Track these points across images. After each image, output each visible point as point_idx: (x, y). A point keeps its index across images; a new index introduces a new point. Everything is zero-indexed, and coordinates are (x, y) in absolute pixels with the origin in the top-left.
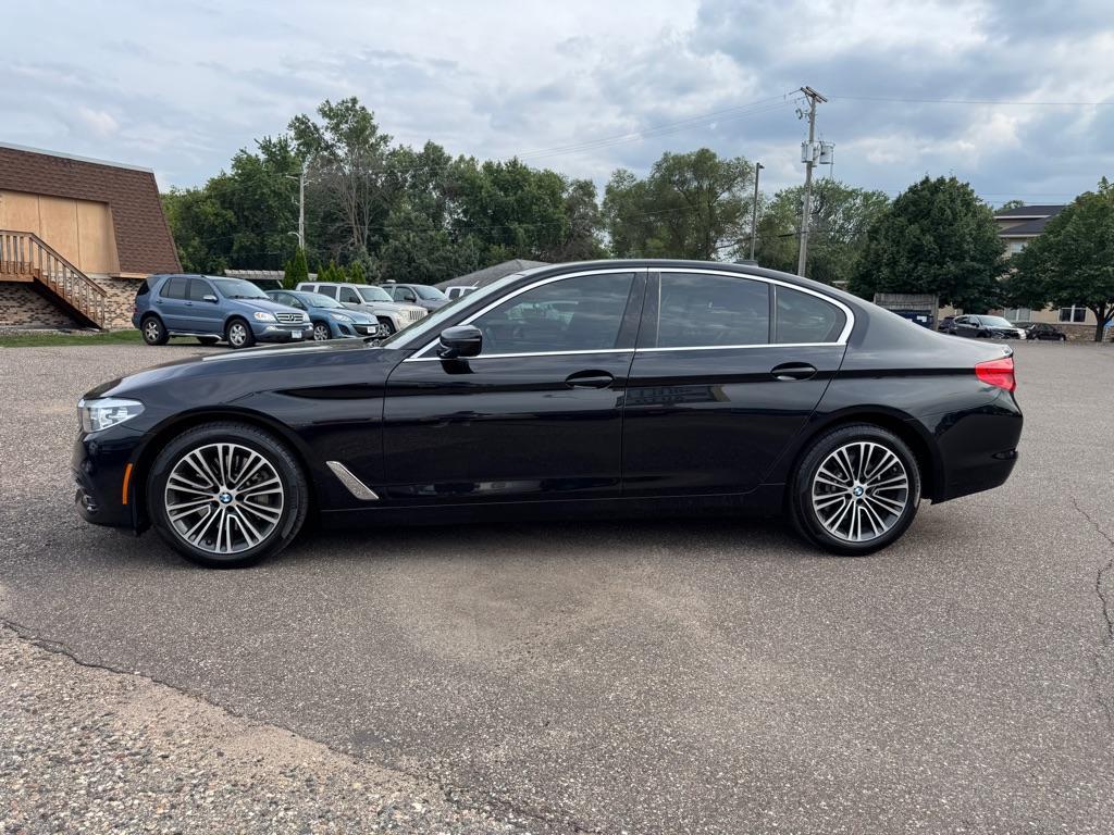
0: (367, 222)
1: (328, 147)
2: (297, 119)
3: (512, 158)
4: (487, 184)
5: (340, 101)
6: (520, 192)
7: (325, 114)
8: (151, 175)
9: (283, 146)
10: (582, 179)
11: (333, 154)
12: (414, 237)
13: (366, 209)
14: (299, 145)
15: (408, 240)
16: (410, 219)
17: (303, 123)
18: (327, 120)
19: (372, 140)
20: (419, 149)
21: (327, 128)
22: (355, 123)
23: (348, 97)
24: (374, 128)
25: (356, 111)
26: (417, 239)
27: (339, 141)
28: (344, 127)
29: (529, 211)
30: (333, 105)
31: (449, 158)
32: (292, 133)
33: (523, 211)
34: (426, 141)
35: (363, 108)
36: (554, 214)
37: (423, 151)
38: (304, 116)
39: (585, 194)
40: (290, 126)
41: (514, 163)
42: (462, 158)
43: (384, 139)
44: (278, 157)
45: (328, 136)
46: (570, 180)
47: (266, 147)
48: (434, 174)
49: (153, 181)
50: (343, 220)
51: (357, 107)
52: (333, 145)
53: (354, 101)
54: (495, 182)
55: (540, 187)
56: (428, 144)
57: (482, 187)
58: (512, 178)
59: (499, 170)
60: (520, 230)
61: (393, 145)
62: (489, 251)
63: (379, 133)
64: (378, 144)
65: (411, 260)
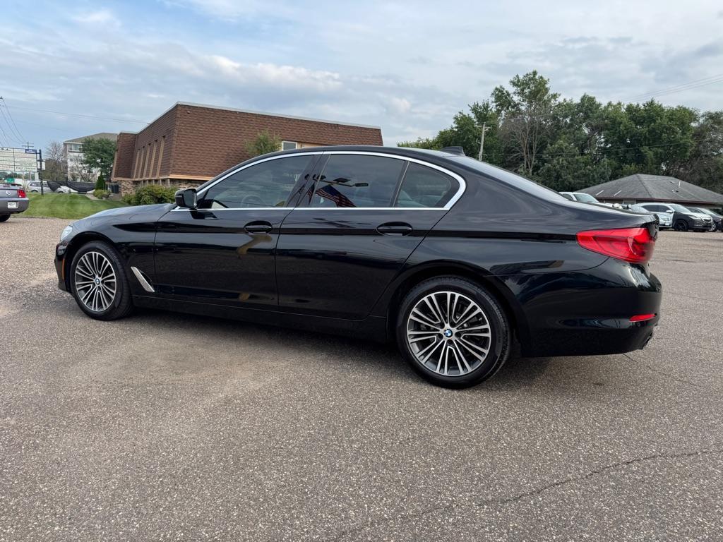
0: (534, 152)
1: (516, 105)
2: (497, 89)
3: (649, 100)
4: (625, 120)
5: (525, 75)
6: (653, 124)
7: (514, 84)
8: (379, 130)
9: (486, 107)
10: (713, 111)
11: (519, 110)
12: (562, 160)
13: (535, 145)
14: (497, 106)
15: (558, 163)
16: (562, 149)
17: (500, 91)
18: (515, 88)
19: (546, 98)
20: (577, 100)
21: (515, 93)
22: (534, 88)
23: (530, 71)
24: (547, 90)
25: (536, 80)
26: (564, 162)
27: (523, 101)
28: (527, 91)
29: (660, 138)
30: (521, 77)
31: (600, 105)
32: (493, 99)
33: (654, 138)
34: (583, 95)
35: (541, 77)
36: (681, 139)
37: (579, 102)
38: (501, 87)
39: (714, 123)
40: (492, 94)
41: (651, 103)
42: (610, 104)
43: (555, 96)
44: (482, 114)
45: (516, 99)
46: (701, 113)
47: (474, 110)
48: (587, 117)
49: (380, 133)
50: (518, 152)
51: (537, 77)
52: (519, 104)
53: (535, 73)
54: (631, 119)
55: (671, 120)
56: (584, 96)
57: (621, 123)
58: (649, 116)
59: (637, 110)
60: (650, 154)
61: (560, 100)
62: (622, 169)
63: (551, 92)
64: (549, 101)
65: (559, 176)
